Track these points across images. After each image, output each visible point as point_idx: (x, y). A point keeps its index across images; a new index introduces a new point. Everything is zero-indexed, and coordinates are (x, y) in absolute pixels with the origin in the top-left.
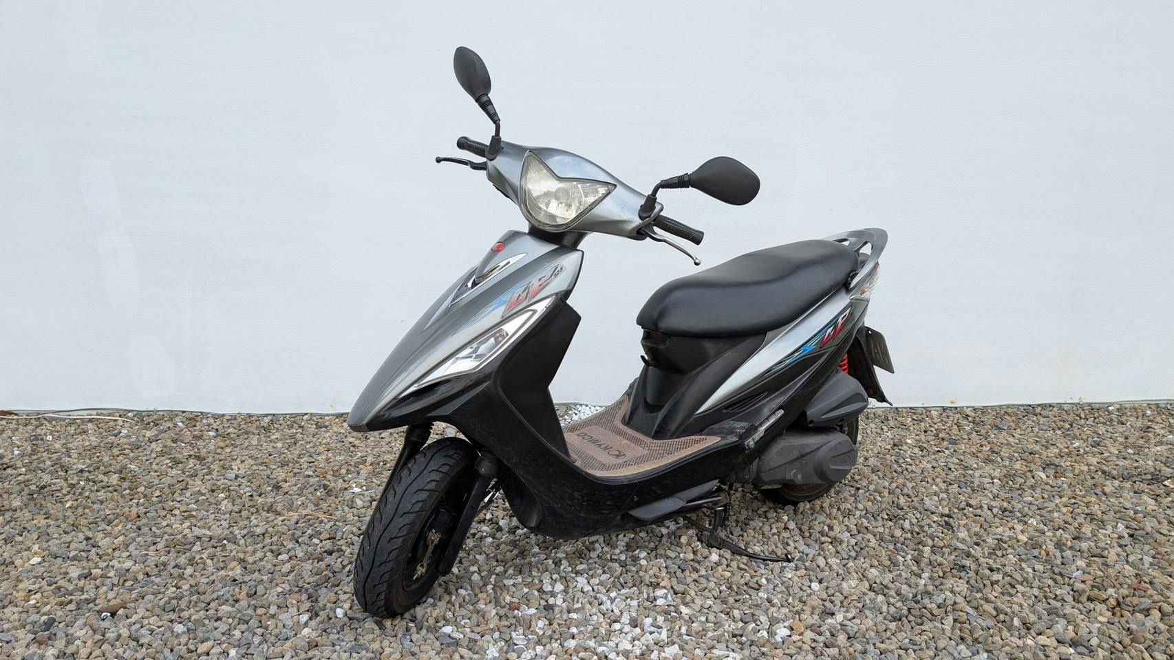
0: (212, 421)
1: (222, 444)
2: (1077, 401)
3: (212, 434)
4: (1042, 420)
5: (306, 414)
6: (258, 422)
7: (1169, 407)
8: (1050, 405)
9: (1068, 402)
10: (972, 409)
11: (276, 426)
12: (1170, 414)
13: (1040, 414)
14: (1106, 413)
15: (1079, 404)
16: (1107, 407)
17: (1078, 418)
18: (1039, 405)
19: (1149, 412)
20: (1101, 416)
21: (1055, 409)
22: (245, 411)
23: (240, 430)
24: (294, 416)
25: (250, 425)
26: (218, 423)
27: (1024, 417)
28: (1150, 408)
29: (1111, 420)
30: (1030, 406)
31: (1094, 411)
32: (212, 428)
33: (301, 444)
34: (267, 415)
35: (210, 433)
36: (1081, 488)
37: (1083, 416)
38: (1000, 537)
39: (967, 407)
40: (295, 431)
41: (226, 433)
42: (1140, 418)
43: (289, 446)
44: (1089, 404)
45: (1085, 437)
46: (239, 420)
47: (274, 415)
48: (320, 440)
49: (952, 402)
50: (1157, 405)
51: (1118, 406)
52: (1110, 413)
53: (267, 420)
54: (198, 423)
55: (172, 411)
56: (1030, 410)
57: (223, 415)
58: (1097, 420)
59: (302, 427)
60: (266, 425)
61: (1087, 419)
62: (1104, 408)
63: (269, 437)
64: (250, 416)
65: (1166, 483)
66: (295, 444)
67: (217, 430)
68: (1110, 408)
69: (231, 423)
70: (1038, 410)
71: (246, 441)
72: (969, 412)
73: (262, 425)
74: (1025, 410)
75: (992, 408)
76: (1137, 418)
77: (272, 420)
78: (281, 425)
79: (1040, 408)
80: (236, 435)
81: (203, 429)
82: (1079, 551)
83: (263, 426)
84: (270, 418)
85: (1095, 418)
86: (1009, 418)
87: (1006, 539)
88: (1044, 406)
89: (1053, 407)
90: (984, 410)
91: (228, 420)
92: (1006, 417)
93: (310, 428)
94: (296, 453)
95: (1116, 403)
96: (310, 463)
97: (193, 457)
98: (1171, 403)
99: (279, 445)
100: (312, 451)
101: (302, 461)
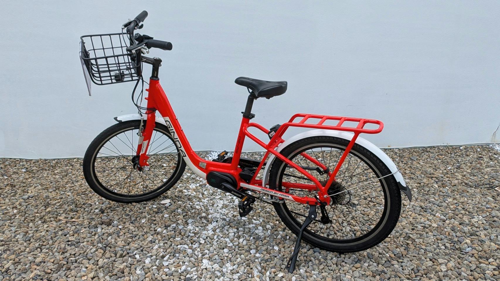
0: (25, 163)
1: (27, 177)
2: (446, 145)
3: (24, 170)
4: (431, 155)
5: (75, 158)
6: (49, 164)
7: (487, 147)
8: (434, 147)
9: (441, 145)
10: (398, 149)
11: (59, 165)
12: (488, 150)
13: (430, 152)
14: (460, 150)
15: (446, 146)
16: (460, 147)
17: (447, 153)
18: (429, 147)
19: (479, 150)
20: (458, 152)
21: (436, 149)
22: (43, 158)
23: (39, 168)
24: (69, 159)
25: (45, 165)
26: (28, 164)
27: (422, 153)
28: (479, 147)
29: (462, 154)
30: (424, 147)
31: (454, 149)
32: (25, 167)
33: (70, 176)
34: (54, 160)
35: (23, 170)
36: (457, 193)
37: (449, 152)
38: (424, 225)
39: (396, 149)
40: (68, 168)
41: (31, 170)
42: (475, 153)
43: (63, 177)
44: (451, 146)
45: (452, 163)
46: (40, 162)
47: (58, 159)
48: (80, 173)
49: (389, 146)
50: (482, 146)
51: (464, 147)
52: (461, 150)
53: (54, 162)
54: (18, 165)
55: (4, 158)
56: (425, 150)
57: (32, 160)
58: (456, 154)
59: (72, 166)
60: (53, 165)
61: (452, 154)
62: (458, 147)
63: (54, 171)
64: (46, 160)
65: (496, 189)
66: (66, 175)
67: (27, 168)
68: (461, 148)
69: (35, 164)
70: (428, 149)
71: (41, 174)
72: (397, 151)
73: (51, 165)
74: (422, 149)
75: (407, 148)
76: (474, 152)
77: (57, 162)
78: (61, 164)
79: (429, 149)
80: (36, 171)
81: (20, 168)
82: (464, 233)
83: (52, 166)
84: (56, 161)
85: (455, 153)
86: (415, 154)
87: (427, 226)
88: (431, 147)
89: (435, 148)
90: (404, 150)
91: (34, 163)
92: (414, 153)
93: (77, 166)
94: (66, 181)
95: (463, 145)
96: (71, 187)
97: (9, 185)
98: (488, 145)
99: (57, 177)
100: (74, 179)
101: (67, 186)
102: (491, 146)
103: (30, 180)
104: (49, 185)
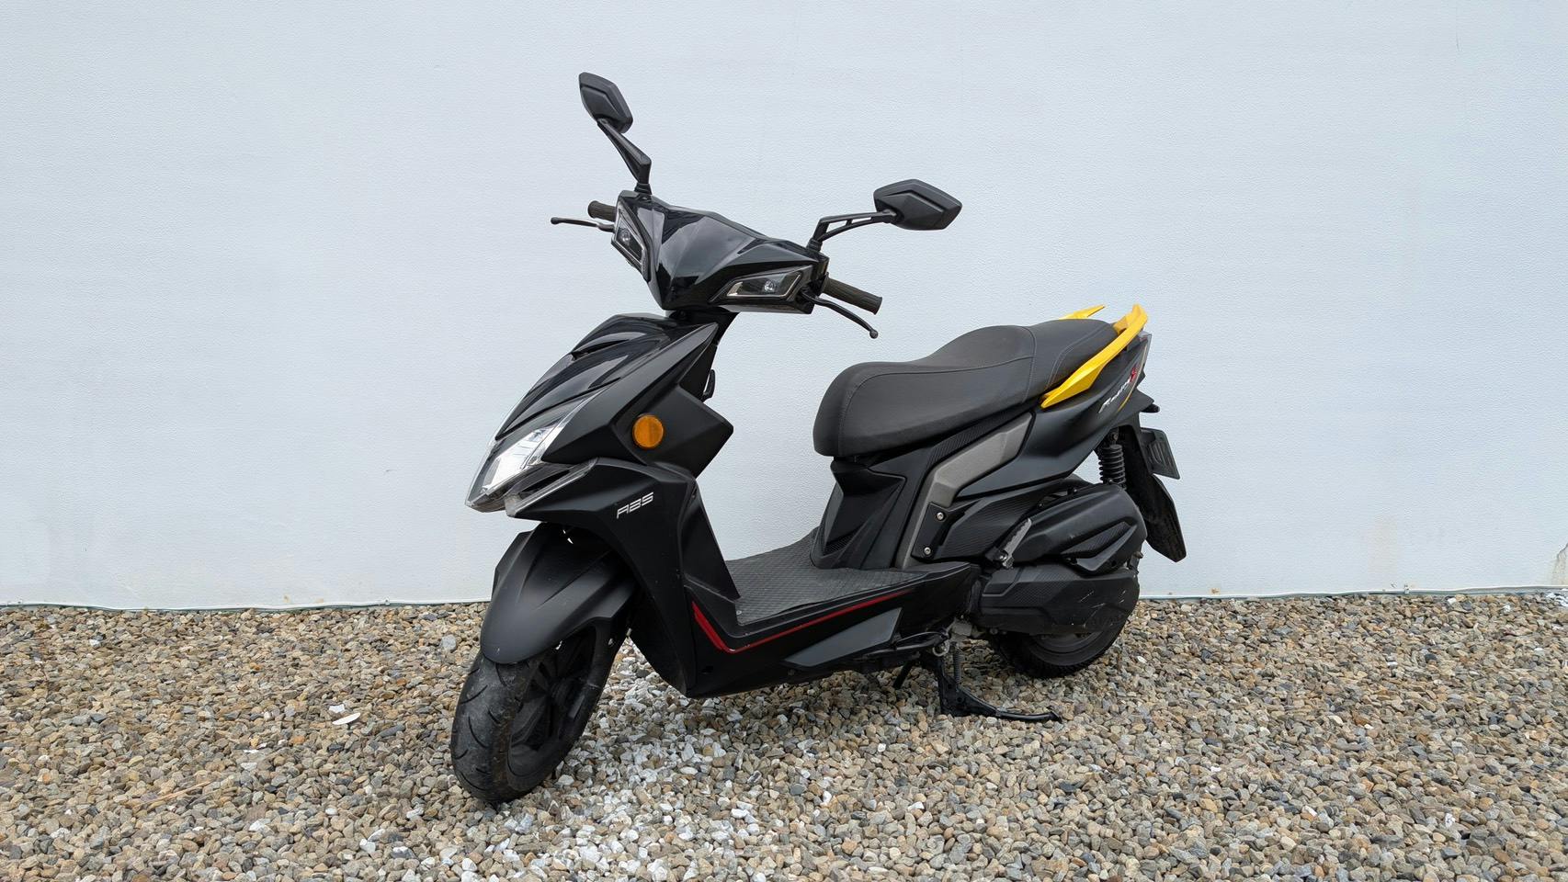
0: (101, 621)
1: (100, 661)
2: (1402, 590)
3: (94, 642)
4: (1346, 620)
5: (246, 610)
6: (170, 624)
7: (1539, 599)
8: (1361, 596)
9: (1387, 590)
10: (1242, 601)
11: (196, 629)
12: (1539, 610)
13: (1345, 610)
14: (1444, 609)
15: (1403, 593)
16: (1446, 599)
17: (1401, 617)
18: (1343, 596)
19: (1508, 608)
20: (1436, 614)
21: (1368, 602)
22: (154, 606)
23: (139, 636)
24: (228, 613)
25: (157, 627)
26: (109, 625)
27: (1319, 614)
28: (1510, 600)
29: (1451, 621)
30: (1330, 597)
31: (1426, 604)
32: (98, 633)
33: (221, 661)
34: (185, 613)
35: (91, 641)
36: (1393, 743)
37: (1408, 613)
38: (1253, 839)
39: (1236, 599)
40: (221, 637)
41: (115, 641)
42: (1495, 617)
43: (200, 664)
44: (1419, 594)
45: (1407, 649)
46: (145, 618)
47: (198, 612)
48: (251, 654)
49: (1214, 592)
50: (1521, 597)
51: (1462, 598)
52: (1450, 608)
53: (184, 620)
54: (80, 625)
55: (46, 606)
56: (1330, 604)
57: (122, 612)
58: (1429, 621)
59: (234, 631)
60: (181, 628)
61: (1415, 619)
62: (1441, 599)
63: (178, 647)
64: (161, 613)
66: (211, 660)
67: (104, 636)
68: (1451, 601)
69: (129, 625)
70: (1342, 603)
71: (141, 655)
72: (1237, 606)
73: (175, 628)
74: (1322, 603)
75: (1273, 599)
76: (1490, 617)
77: (192, 620)
78: (203, 628)
79: (1345, 601)
80: (130, 645)
81: (84, 634)
82: (1378, 866)
83: (176, 630)
84: (190, 616)
85: (1426, 617)
86: (1297, 616)
87: (1260, 842)
88: (1350, 598)
89: (1365, 599)
90: (1260, 604)
91: (127, 620)
92: (1293, 614)
93: (247, 632)
94: (205, 676)
95: (1460, 592)
96: (217, 695)
97: (44, 684)
98: (1541, 591)
99: (184, 663)
100: (231, 672)
101: (206, 691)
102: (1551, 595)
103: (104, 671)
104: (156, 686)
